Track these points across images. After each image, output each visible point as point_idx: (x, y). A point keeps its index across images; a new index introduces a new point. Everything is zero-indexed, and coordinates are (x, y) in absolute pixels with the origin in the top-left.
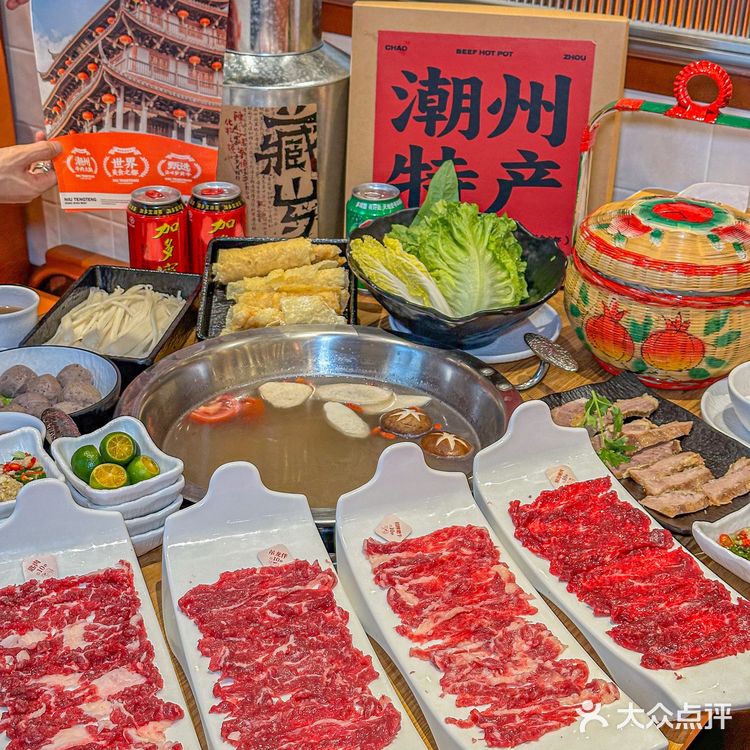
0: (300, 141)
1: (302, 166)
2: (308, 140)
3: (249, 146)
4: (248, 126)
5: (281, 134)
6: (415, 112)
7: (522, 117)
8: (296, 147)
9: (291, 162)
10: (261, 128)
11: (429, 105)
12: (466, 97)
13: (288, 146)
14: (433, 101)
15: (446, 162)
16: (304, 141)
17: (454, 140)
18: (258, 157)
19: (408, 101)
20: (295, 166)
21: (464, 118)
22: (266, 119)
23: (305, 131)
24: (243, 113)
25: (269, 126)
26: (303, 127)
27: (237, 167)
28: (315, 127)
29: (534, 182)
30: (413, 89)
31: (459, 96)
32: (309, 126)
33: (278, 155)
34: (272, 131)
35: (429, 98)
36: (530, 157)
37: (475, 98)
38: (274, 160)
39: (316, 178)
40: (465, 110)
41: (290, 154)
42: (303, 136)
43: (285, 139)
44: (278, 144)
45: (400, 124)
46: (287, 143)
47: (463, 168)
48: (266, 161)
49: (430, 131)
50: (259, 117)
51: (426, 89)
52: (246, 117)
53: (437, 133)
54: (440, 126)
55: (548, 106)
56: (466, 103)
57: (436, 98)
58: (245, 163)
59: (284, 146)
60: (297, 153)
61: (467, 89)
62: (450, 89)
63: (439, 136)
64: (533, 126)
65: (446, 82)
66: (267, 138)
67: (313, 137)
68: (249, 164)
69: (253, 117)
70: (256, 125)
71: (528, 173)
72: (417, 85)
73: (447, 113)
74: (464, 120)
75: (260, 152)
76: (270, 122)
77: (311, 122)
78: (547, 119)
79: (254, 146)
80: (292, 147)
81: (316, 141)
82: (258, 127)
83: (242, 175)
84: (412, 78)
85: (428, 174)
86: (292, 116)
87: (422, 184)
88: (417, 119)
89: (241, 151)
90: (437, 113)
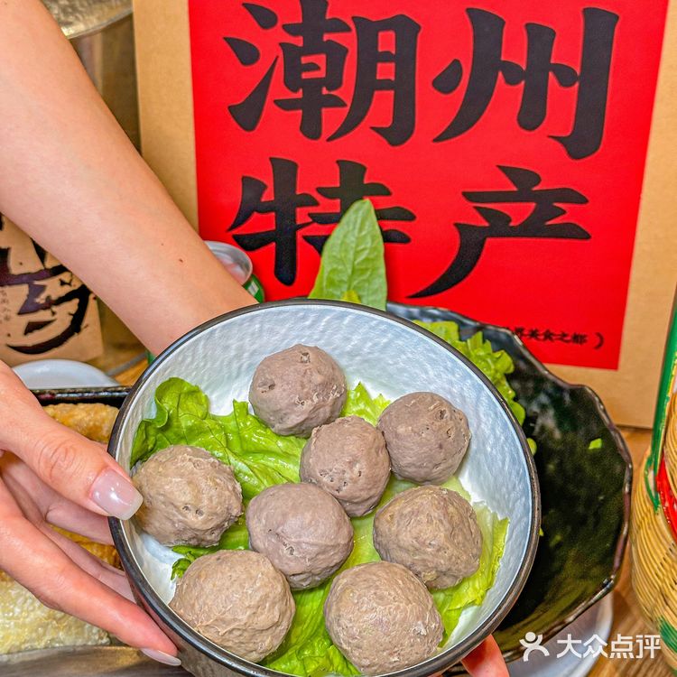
6: (278, 90)
7: (507, 97)
11: (304, 76)
12: (386, 57)
14: (315, 67)
15: (356, 205)
17: (363, 145)
19: (260, 68)
29: (531, 229)
30: (270, 43)
31: (369, 57)
35: (304, 60)
36: (523, 180)
37: (405, 60)
40: (386, 85)
45: (248, 114)
47: (386, 203)
49: (311, 129)
51: (299, 41)
53: (326, 133)
54: (331, 119)
55: (565, 76)
56: (386, 71)
57: (321, 60)
61: (387, 41)
62: (349, 40)
63: (328, 140)
64: (531, 117)
65: (340, 26)
71: (519, 212)
72: (277, 34)
73: (346, 92)
74: (382, 108)
78: (562, 102)
84: (266, 18)
85: (310, 215)
87: (300, 234)
88: (285, 105)
90: (325, 91)
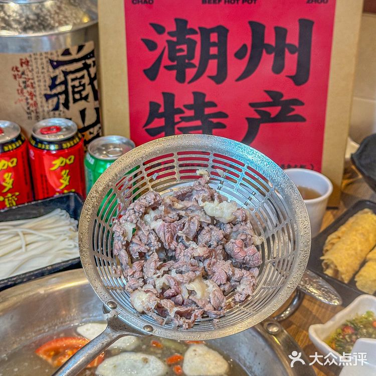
0: (83, 77)
1: (86, 98)
2: (89, 75)
3: (37, 89)
4: (35, 70)
5: (66, 74)
7: (267, 62)
8: (80, 82)
9: (77, 96)
10: (48, 71)
11: (178, 54)
12: (214, 44)
13: (73, 83)
14: (182, 50)
16: (86, 76)
18: (48, 97)
19: (157, 52)
20: (81, 99)
21: (213, 64)
22: (51, 62)
23: (86, 67)
24: (29, 59)
25: (55, 67)
26: (85, 64)
27: (28, 108)
28: (94, 62)
30: (162, 41)
31: (206, 44)
32: (89, 62)
33: (66, 92)
34: (58, 72)
35: (178, 47)
36: (275, 98)
37: (222, 44)
38: (62, 98)
39: (98, 106)
40: (214, 57)
41: (76, 90)
42: (85, 72)
43: (70, 77)
44: (65, 83)
45: (152, 73)
46: (73, 80)
47: (214, 110)
48: (55, 99)
49: (181, 78)
50: (45, 61)
51: (175, 39)
52: (33, 63)
53: (188, 79)
54: (191, 73)
55: (292, 49)
56: (214, 51)
57: (185, 47)
58: (36, 104)
59: (70, 84)
60: (81, 88)
61: (214, 37)
62: (197, 38)
63: (189, 83)
64: (278, 68)
65: (193, 32)
66: (54, 79)
67: (93, 70)
68: (39, 104)
69: (39, 62)
70: (43, 68)
71: (275, 111)
72: (166, 37)
73: (196, 61)
75: (49, 92)
76: (55, 64)
77: (91, 57)
79: (43, 88)
80: (76, 83)
81: (95, 74)
82: (45, 71)
83: (33, 115)
84: (160, 29)
85: (181, 118)
86: (74, 55)
88: (168, 68)
89: (31, 94)
90: (187, 61)
